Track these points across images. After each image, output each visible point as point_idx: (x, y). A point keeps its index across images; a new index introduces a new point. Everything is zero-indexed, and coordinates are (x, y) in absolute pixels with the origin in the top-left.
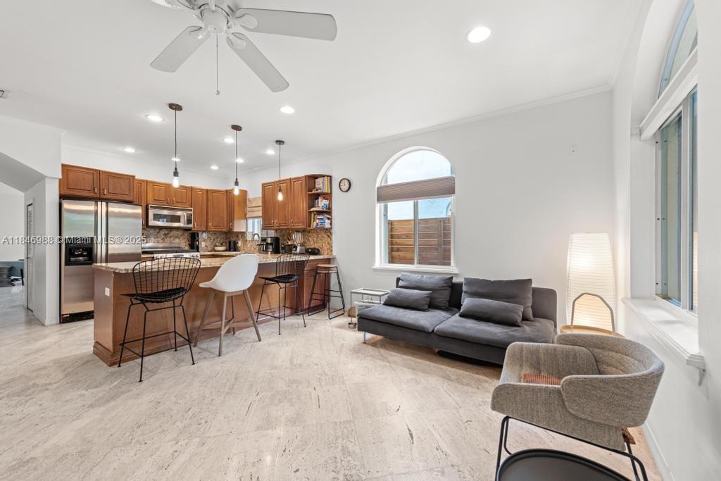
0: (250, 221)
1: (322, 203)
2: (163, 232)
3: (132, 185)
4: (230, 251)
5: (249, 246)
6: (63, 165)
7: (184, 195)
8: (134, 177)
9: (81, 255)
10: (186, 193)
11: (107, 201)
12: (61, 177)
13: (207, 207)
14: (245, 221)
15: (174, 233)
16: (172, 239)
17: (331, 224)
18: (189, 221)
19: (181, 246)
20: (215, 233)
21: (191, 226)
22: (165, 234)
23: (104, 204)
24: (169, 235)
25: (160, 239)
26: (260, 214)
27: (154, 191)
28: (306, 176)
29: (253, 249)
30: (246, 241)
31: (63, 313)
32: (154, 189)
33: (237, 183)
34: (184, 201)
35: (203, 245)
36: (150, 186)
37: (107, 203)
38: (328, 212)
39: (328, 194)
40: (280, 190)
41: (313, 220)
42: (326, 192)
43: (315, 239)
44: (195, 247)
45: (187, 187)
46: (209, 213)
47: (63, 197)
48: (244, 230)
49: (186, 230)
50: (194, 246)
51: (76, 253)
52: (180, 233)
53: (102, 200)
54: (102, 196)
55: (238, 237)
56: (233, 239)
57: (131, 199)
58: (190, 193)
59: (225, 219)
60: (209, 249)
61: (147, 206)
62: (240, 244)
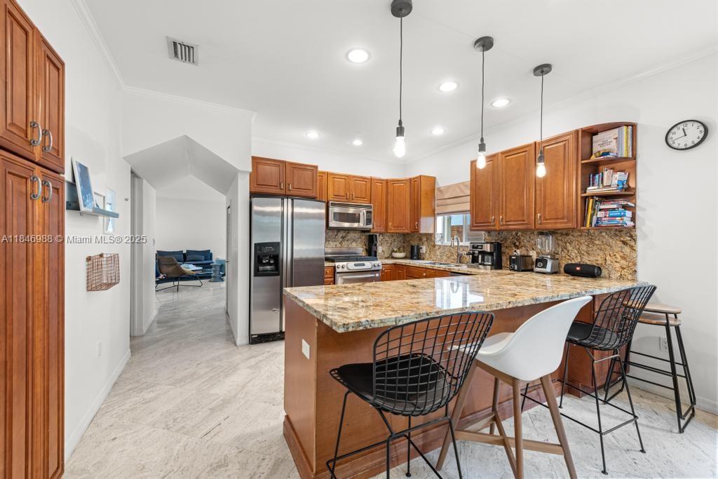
0: (439, 219)
1: (611, 180)
2: (341, 234)
3: (315, 179)
4: (412, 258)
5: (438, 253)
6: (254, 158)
7: (364, 187)
8: (316, 167)
9: (269, 264)
10: (366, 185)
11: (292, 197)
12: (251, 170)
13: (387, 202)
14: (433, 218)
15: (352, 235)
16: (349, 242)
17: (633, 219)
18: (369, 221)
19: (358, 252)
20: (392, 235)
21: (370, 226)
22: (343, 237)
23: (290, 200)
24: (347, 238)
25: (338, 243)
26: (467, 207)
27: (334, 185)
28: (577, 132)
29: (445, 258)
30: (434, 246)
31: (252, 333)
32: (334, 182)
33: (482, 147)
34: (363, 196)
35: (380, 249)
36: (330, 178)
37: (292, 200)
38: (627, 194)
39: (626, 159)
40: (541, 159)
41: (590, 211)
42: (624, 156)
43: (584, 248)
44: (373, 253)
45: (366, 178)
46: (389, 210)
47: (253, 195)
48: (431, 231)
49: (363, 231)
50: (371, 253)
51: (264, 262)
52: (356, 235)
53: (288, 196)
54: (288, 193)
55: (421, 239)
56: (415, 243)
57: (314, 195)
58: (369, 185)
59: (408, 216)
60: (386, 255)
61: (328, 203)
62: (424, 249)
